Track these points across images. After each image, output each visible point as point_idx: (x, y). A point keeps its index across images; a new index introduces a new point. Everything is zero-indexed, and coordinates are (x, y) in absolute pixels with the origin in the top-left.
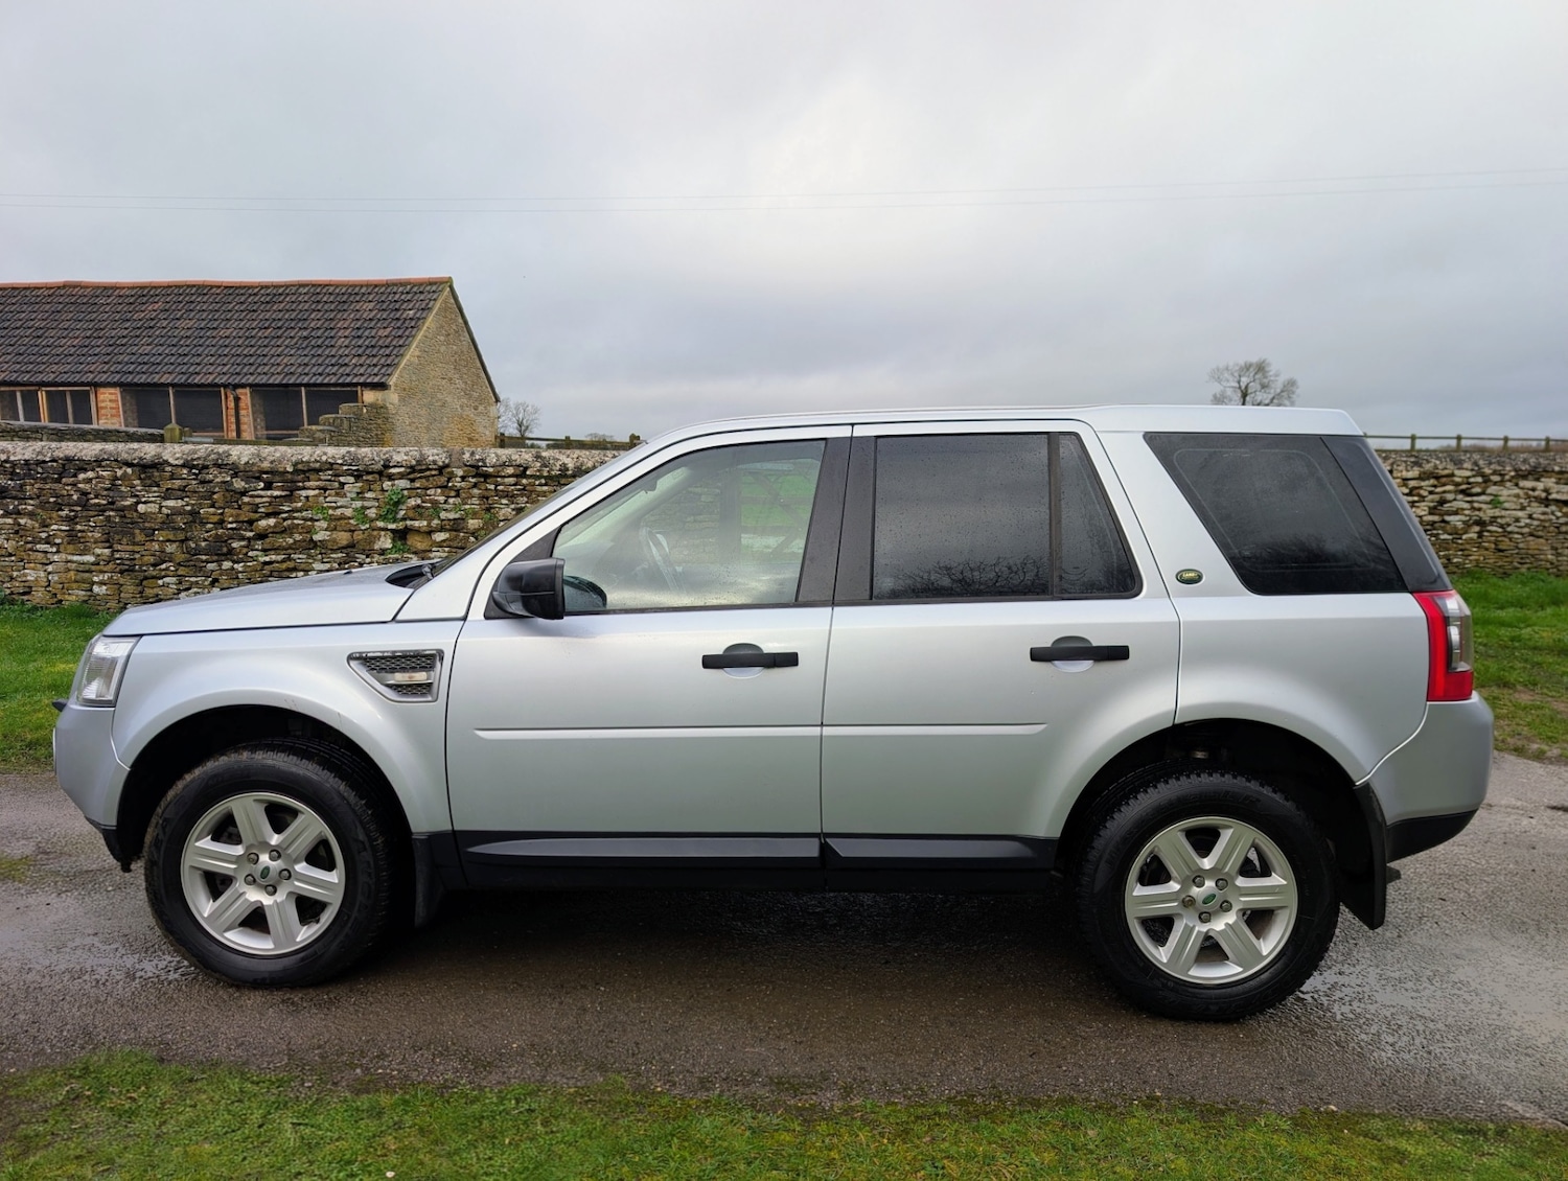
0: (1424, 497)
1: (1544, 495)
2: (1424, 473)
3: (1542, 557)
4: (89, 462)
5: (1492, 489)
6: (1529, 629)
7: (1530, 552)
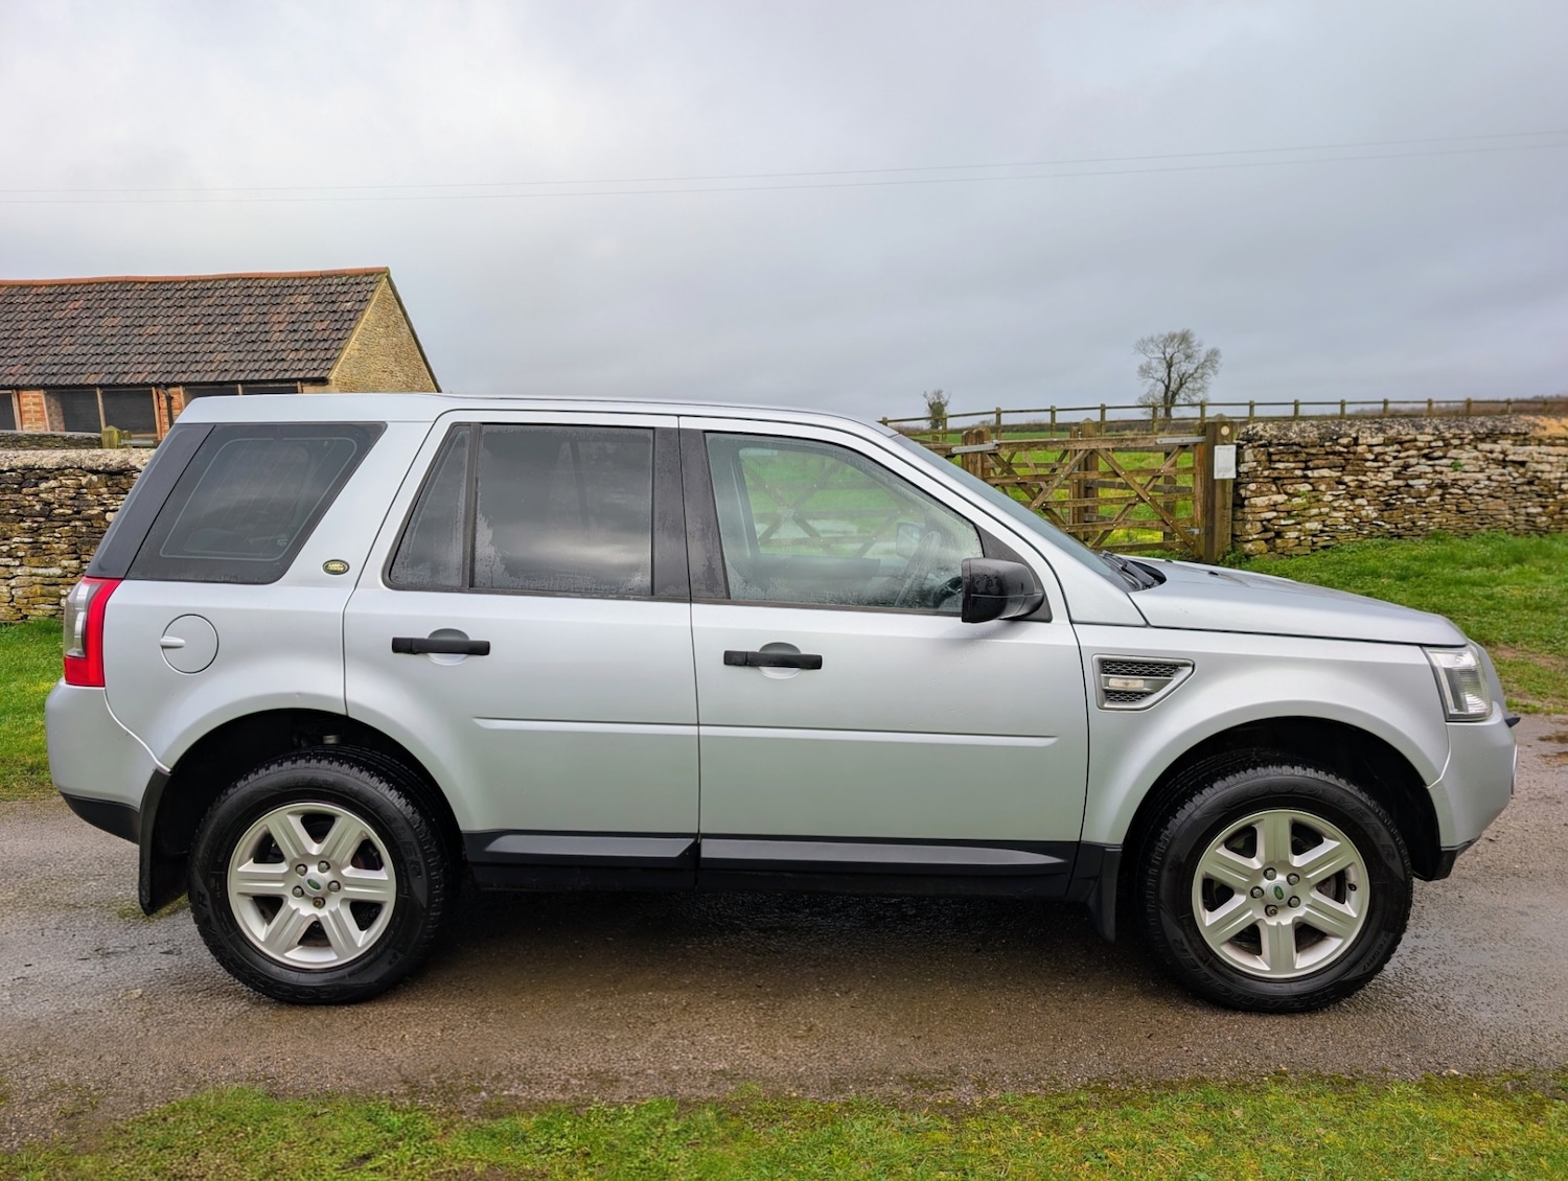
0: (1388, 462)
1: (1501, 457)
2: (1389, 439)
3: (1500, 517)
4: (50, 471)
5: (1453, 453)
6: (1499, 588)
7: (1489, 512)
